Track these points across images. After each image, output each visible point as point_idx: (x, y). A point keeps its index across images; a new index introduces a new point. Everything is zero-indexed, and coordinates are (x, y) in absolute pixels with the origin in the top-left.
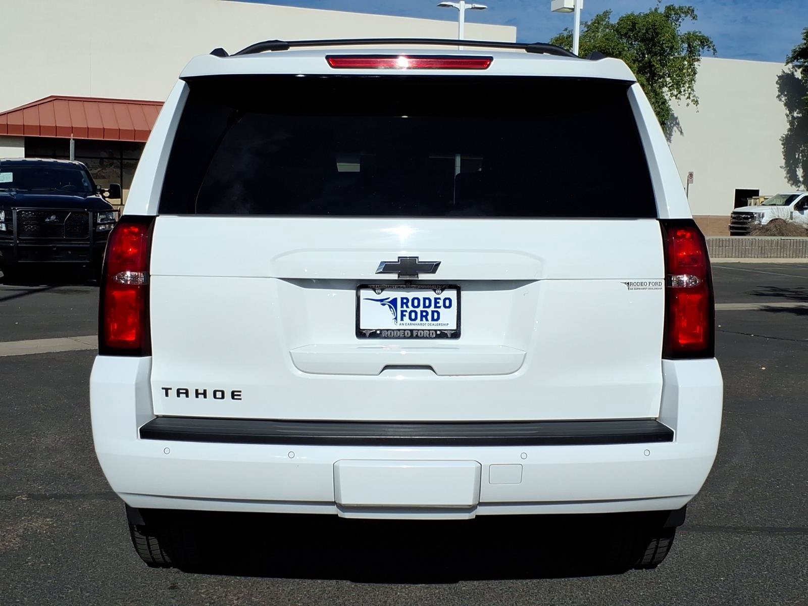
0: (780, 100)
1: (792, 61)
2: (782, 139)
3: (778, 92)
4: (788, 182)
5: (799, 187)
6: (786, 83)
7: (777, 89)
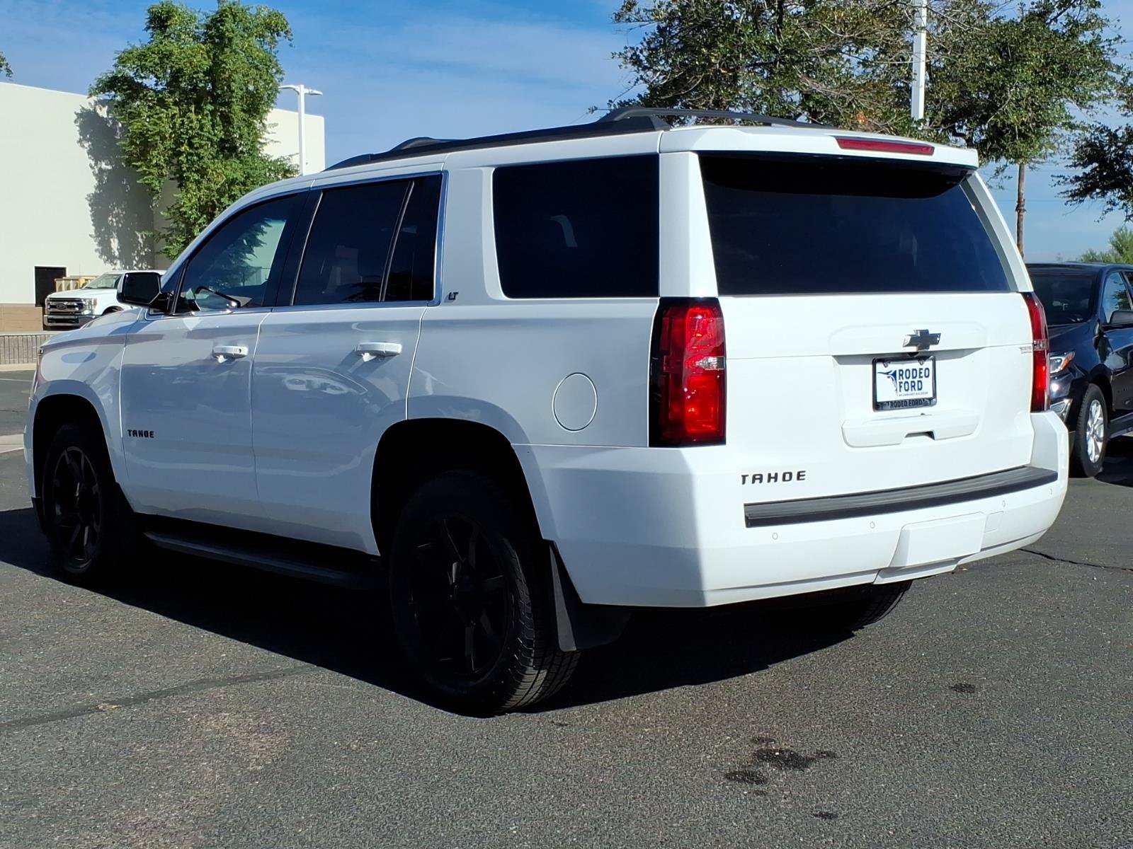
0: (83, 146)
1: (96, 94)
2: (89, 198)
3: (78, 135)
4: (100, 257)
5: (115, 264)
6: (88, 122)
7: (78, 133)
